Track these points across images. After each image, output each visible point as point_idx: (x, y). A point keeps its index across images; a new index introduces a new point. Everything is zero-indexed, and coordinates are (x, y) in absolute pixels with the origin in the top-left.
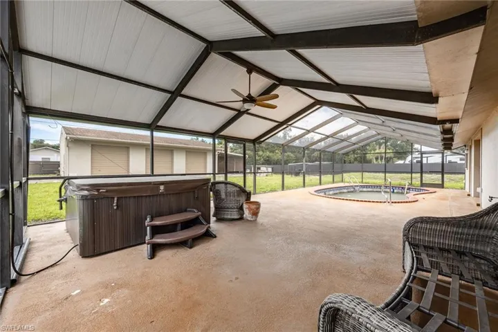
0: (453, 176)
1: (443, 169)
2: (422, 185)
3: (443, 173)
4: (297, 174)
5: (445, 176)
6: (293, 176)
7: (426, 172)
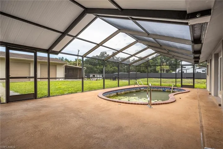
0: (199, 80)
1: (194, 76)
2: (182, 86)
3: (194, 78)
4: (114, 79)
5: (195, 80)
6: (112, 80)
7: (184, 78)
